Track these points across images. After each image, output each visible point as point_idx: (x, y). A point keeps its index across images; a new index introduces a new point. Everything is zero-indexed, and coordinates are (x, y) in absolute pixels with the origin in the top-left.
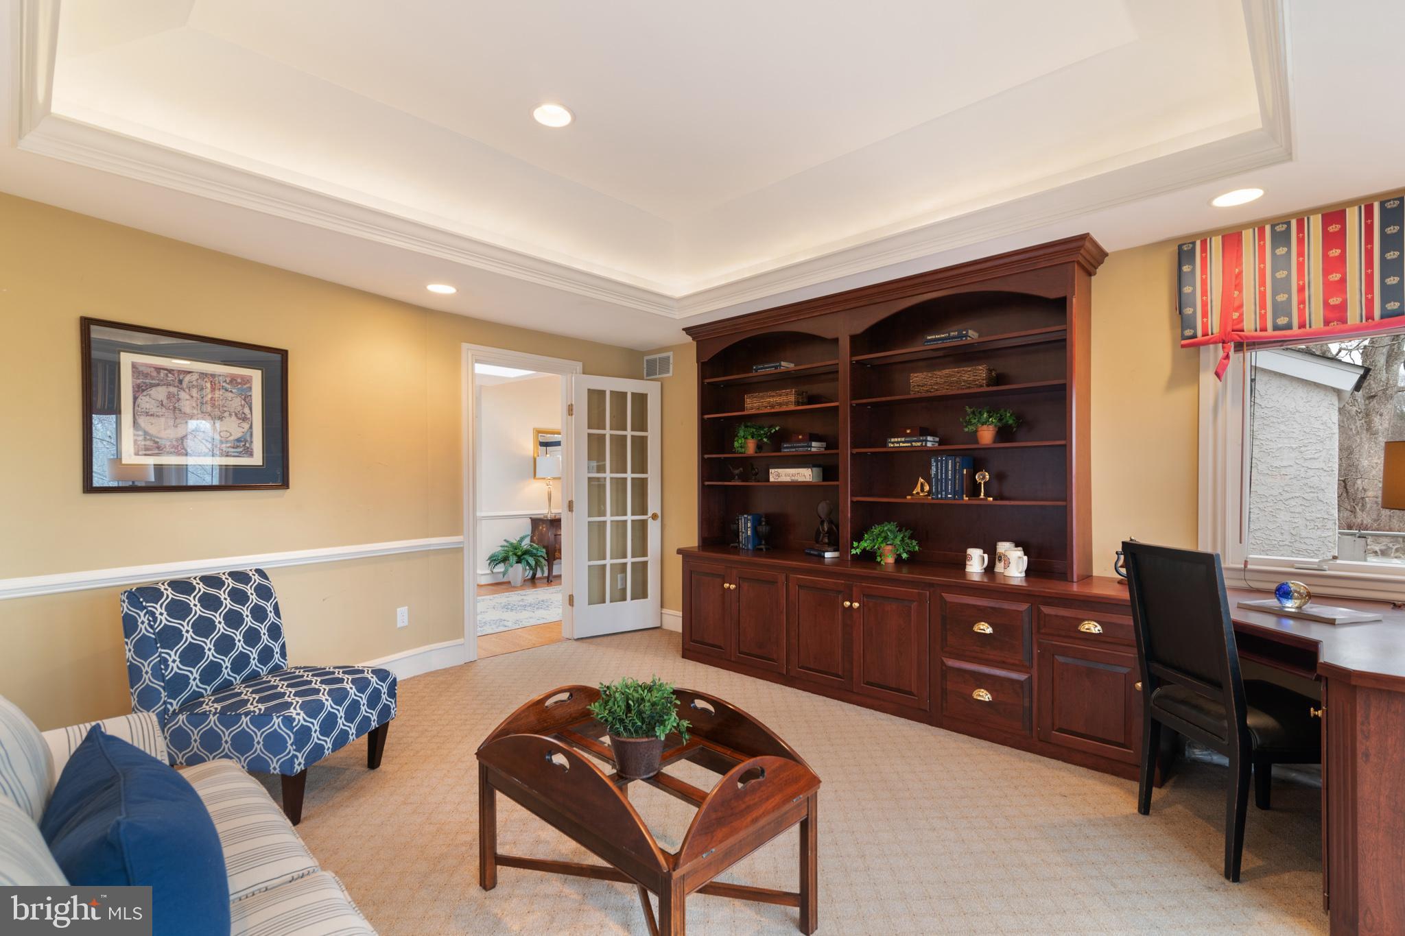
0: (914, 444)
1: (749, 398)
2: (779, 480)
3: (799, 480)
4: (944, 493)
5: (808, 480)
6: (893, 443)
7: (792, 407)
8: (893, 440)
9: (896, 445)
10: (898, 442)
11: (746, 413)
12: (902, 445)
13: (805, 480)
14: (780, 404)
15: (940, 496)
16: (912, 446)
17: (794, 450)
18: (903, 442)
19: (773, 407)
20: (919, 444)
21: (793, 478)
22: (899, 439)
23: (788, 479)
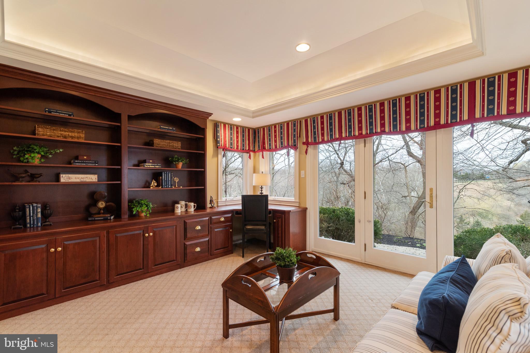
0: (156, 166)
1: (41, 128)
2: (70, 181)
3: (87, 181)
4: (167, 185)
5: (95, 181)
6: (147, 165)
7: (83, 141)
8: (146, 164)
9: (148, 166)
10: (149, 165)
11: (36, 137)
12: (151, 166)
13: (92, 181)
14: (72, 137)
15: (166, 187)
16: (155, 167)
17: (85, 164)
18: (151, 165)
19: (65, 137)
20: (158, 167)
21: (82, 180)
22: (149, 164)
23: (78, 180)
